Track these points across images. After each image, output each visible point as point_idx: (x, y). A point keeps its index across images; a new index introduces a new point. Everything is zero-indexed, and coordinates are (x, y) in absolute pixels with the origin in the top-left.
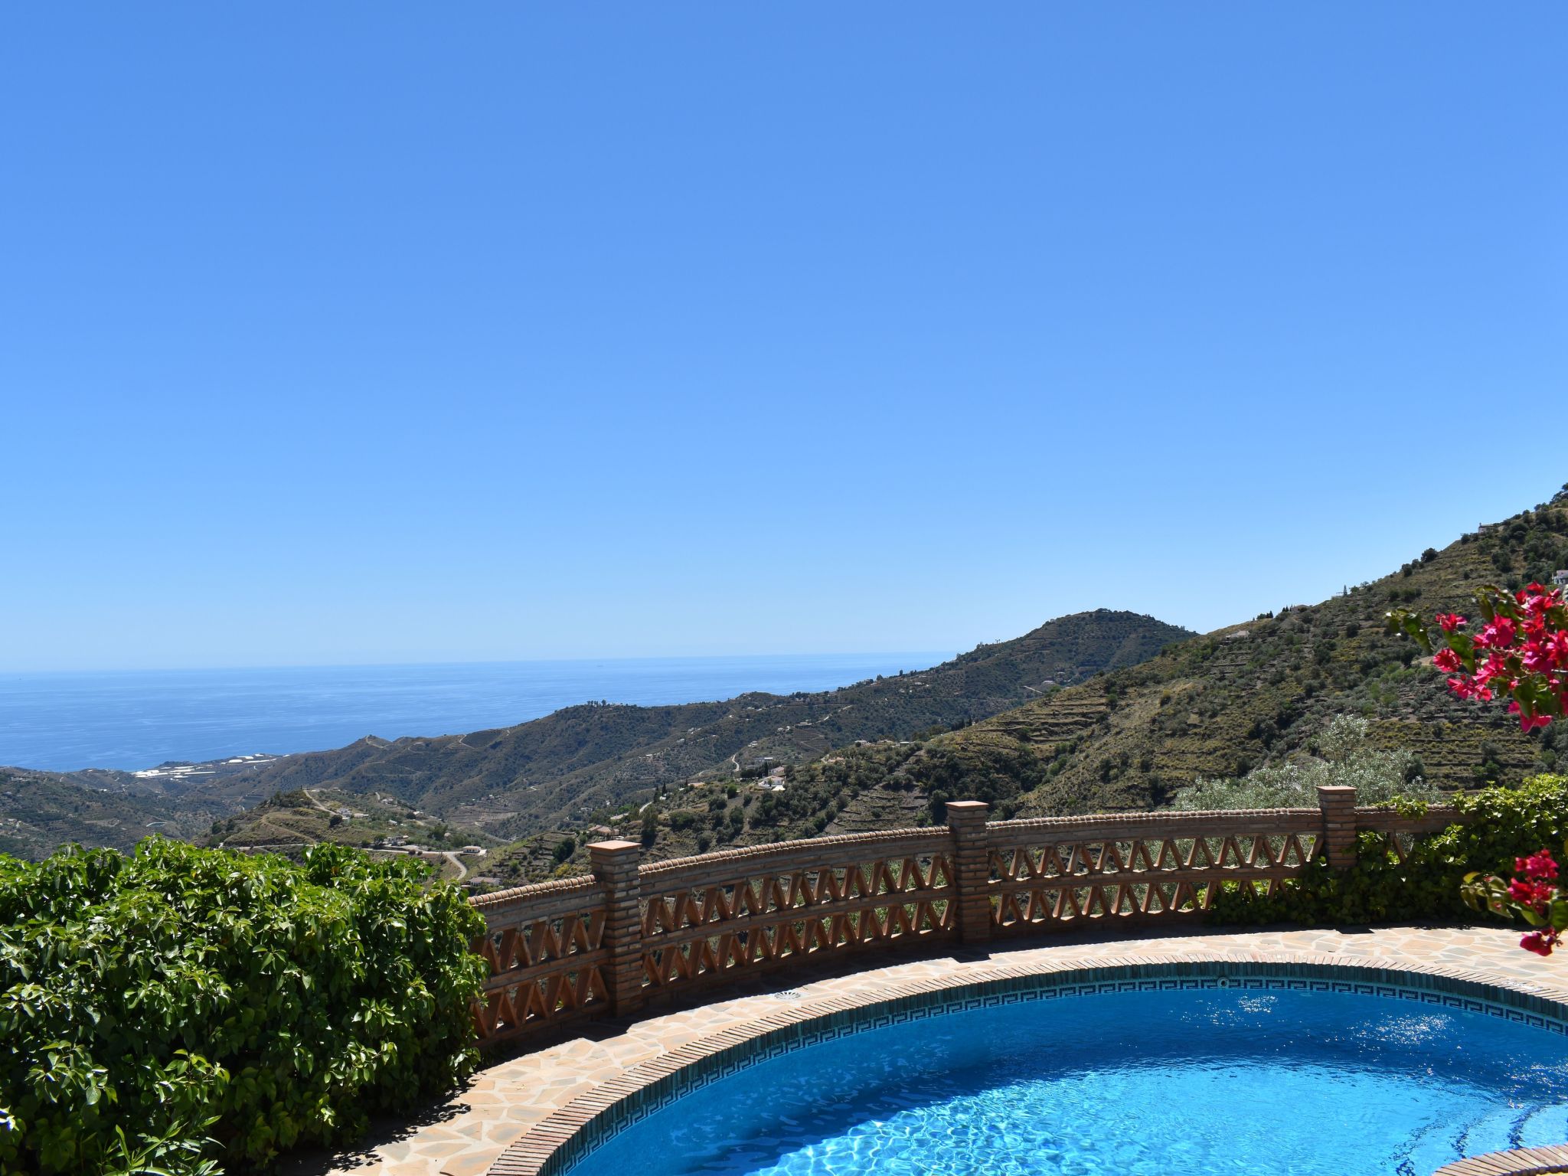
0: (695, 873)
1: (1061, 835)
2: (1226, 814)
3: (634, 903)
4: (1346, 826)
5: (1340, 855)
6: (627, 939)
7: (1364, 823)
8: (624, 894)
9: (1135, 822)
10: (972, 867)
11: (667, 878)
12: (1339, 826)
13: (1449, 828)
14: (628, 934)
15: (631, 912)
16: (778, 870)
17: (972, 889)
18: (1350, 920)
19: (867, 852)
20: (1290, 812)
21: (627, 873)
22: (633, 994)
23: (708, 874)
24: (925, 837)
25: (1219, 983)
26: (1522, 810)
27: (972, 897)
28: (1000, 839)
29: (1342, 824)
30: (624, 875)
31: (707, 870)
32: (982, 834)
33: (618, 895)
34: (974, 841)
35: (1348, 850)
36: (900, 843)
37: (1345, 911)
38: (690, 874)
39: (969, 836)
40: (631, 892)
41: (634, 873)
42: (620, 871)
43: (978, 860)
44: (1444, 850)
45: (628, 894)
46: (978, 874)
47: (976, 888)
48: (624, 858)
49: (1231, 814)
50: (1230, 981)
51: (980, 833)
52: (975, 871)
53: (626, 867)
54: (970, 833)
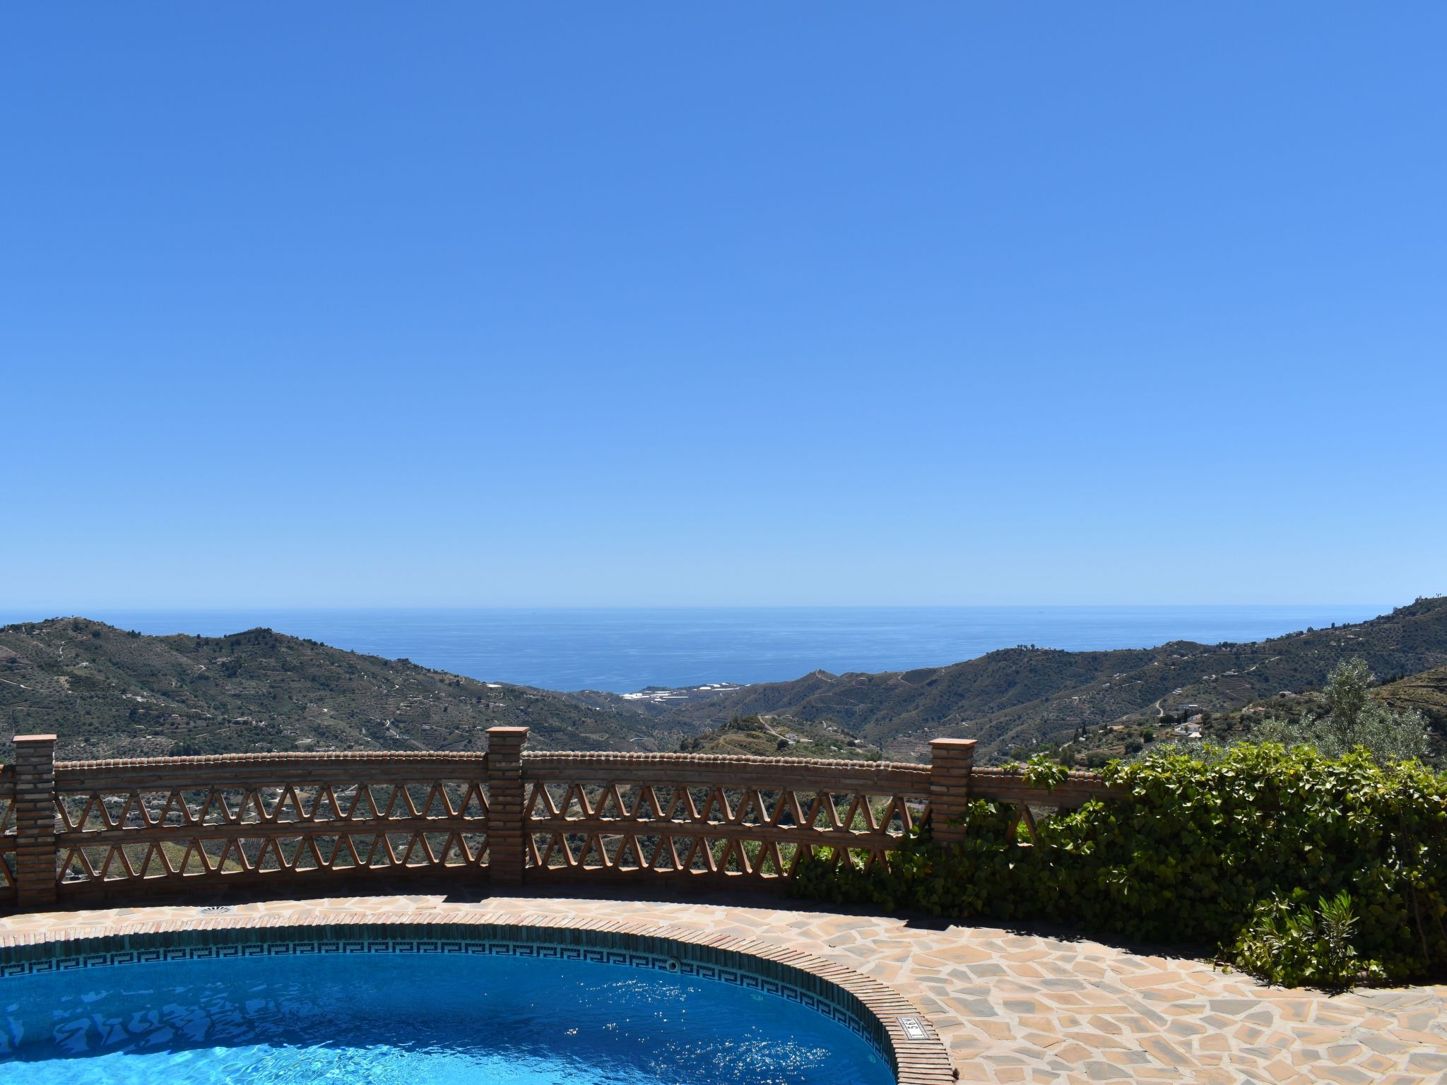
0: (142, 774)
1: (618, 772)
2: (816, 763)
3: (46, 796)
4: (952, 790)
5: (944, 827)
6: (36, 831)
7: (976, 788)
8: (31, 786)
9: (707, 765)
10: (501, 799)
11: (103, 776)
12: (944, 789)
13: (1087, 805)
14: (36, 827)
15: (39, 805)
16: (255, 780)
17: (501, 824)
18: (937, 910)
19: (374, 771)
20: (893, 767)
21: (35, 766)
22: (42, 886)
23: (160, 778)
24: (449, 762)
25: (667, 965)
26: (1178, 789)
27: (500, 832)
28: (542, 772)
29: (948, 787)
30: (31, 768)
31: (158, 773)
32: (514, 764)
33: (21, 787)
34: (504, 771)
35: (952, 821)
36: (419, 766)
37: (935, 898)
38: (135, 775)
39: (498, 765)
40: (40, 786)
41: (46, 767)
42: (26, 763)
43: (508, 792)
44: (1071, 832)
45: (35, 786)
46: (509, 808)
47: (505, 823)
48: (31, 751)
49: (822, 764)
50: (682, 964)
51: (511, 762)
52: (505, 804)
53: (33, 760)
54: (500, 762)
